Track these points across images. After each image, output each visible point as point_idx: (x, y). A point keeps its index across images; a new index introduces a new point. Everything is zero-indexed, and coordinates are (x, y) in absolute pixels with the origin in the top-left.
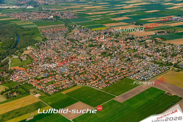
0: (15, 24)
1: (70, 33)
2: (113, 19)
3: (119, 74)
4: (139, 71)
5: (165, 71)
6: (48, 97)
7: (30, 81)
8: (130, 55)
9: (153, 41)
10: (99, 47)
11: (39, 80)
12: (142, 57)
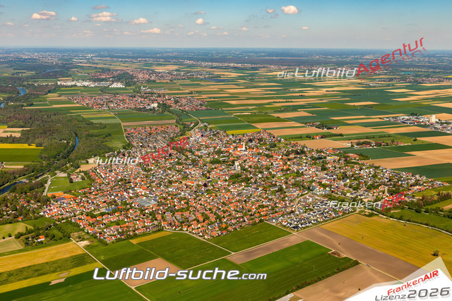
0: (79, 116)
1: (181, 137)
2: (276, 115)
3: (251, 215)
4: (292, 212)
5: (344, 213)
6: (102, 248)
7: (77, 217)
8: (286, 183)
9: (340, 160)
10: (230, 165)
11: (94, 216)
12: (309, 188)
